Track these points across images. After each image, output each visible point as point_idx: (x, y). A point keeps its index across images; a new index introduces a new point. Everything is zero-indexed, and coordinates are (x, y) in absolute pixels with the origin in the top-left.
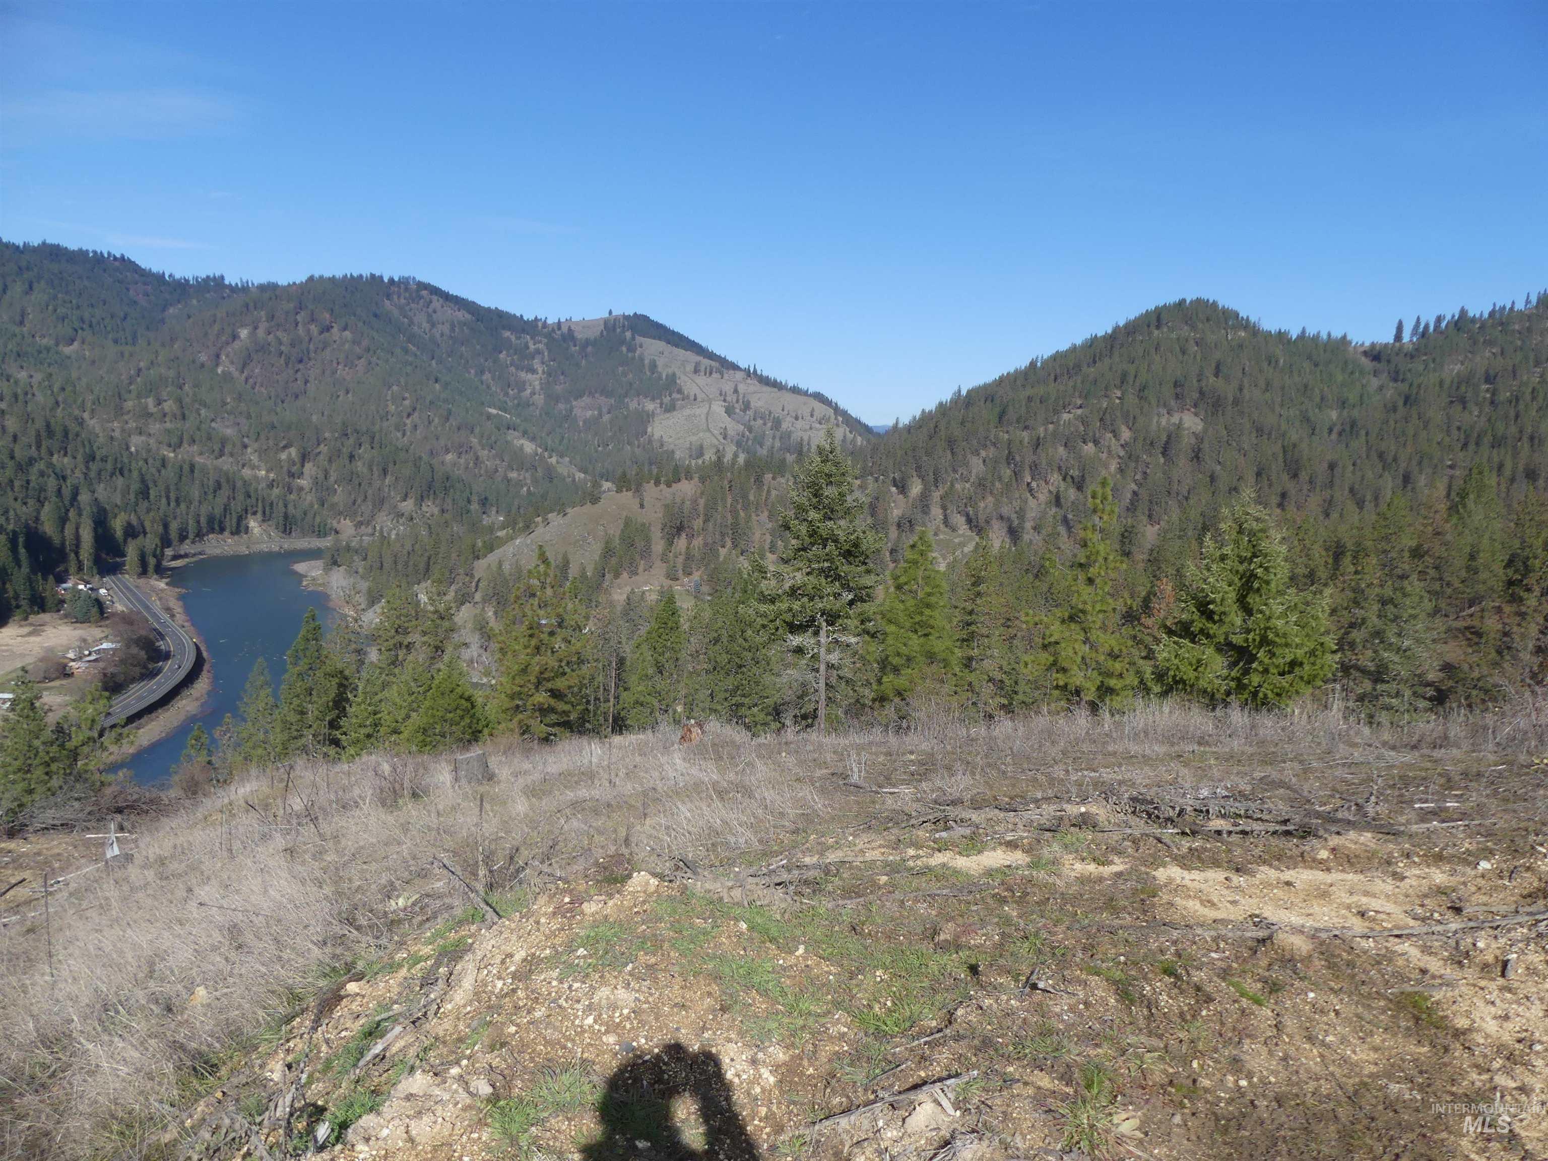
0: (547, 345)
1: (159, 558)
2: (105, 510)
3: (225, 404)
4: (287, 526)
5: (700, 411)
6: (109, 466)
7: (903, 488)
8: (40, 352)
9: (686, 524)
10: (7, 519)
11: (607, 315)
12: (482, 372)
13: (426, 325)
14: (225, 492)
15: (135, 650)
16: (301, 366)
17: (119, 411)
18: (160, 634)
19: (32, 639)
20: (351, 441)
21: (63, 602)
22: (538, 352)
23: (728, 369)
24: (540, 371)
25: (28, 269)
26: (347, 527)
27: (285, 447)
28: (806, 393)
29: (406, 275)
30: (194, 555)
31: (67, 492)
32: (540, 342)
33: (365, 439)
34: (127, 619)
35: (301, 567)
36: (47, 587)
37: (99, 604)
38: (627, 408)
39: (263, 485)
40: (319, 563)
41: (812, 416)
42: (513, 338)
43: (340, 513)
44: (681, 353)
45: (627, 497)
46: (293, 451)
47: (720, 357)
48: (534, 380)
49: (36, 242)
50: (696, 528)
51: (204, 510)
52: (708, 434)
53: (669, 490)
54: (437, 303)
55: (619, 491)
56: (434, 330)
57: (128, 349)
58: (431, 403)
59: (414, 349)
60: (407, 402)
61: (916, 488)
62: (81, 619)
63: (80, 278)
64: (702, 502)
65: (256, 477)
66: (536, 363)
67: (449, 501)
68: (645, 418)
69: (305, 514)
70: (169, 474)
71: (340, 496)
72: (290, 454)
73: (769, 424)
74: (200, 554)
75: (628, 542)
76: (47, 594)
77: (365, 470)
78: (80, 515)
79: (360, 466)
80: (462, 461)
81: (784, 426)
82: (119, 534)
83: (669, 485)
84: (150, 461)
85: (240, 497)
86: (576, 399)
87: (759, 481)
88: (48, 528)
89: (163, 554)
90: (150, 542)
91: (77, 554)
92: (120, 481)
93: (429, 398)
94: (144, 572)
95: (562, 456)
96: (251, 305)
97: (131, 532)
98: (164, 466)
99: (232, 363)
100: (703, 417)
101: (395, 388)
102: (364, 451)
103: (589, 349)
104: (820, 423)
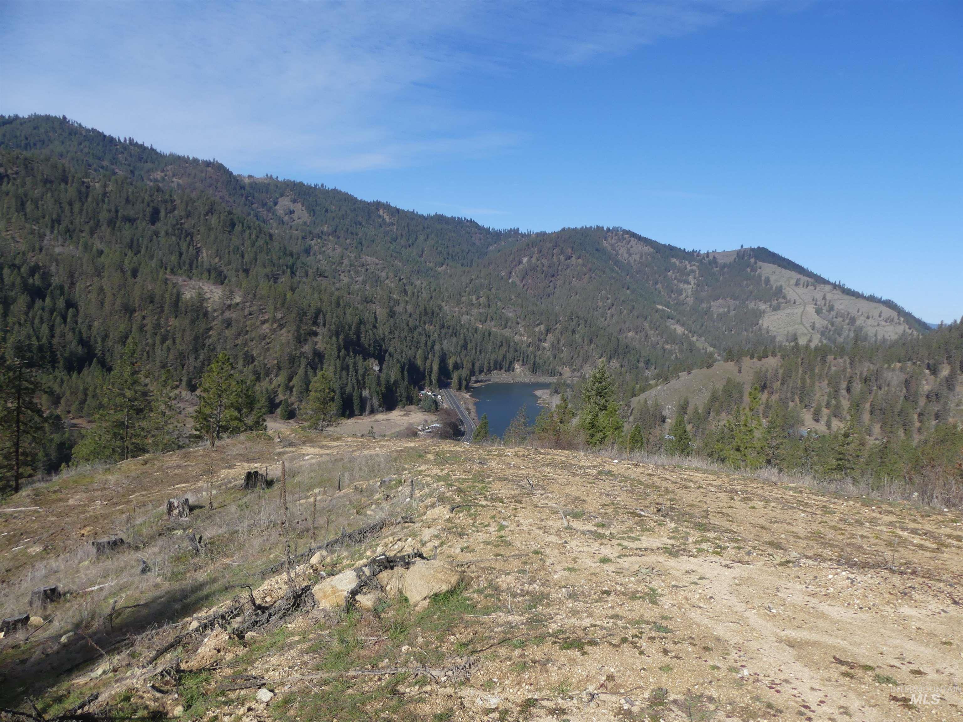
0: (698, 267)
1: (468, 381)
2: (445, 354)
3: (511, 299)
4: (534, 369)
5: (798, 311)
6: (450, 331)
7: (934, 371)
8: (427, 270)
9: (768, 384)
10: (402, 356)
11: (740, 248)
12: (657, 283)
13: (626, 255)
14: (505, 348)
15: (448, 429)
16: (553, 279)
17: (459, 302)
18: (462, 422)
19: (405, 418)
20: (574, 322)
21: (421, 400)
22: (692, 271)
23: (820, 283)
24: (692, 283)
25: (428, 228)
26: (566, 371)
27: (538, 324)
28: (879, 301)
29: (617, 226)
30: (485, 381)
31: (429, 344)
32: (694, 265)
33: (582, 322)
34: (447, 412)
35: (538, 393)
36: (414, 392)
37: (436, 403)
38: (747, 307)
39: (525, 345)
40: (548, 391)
41: (880, 316)
42: (678, 263)
43: (564, 364)
44: (788, 273)
45: (731, 366)
46: (542, 327)
47: (816, 275)
48: (688, 289)
49: (432, 214)
50: (775, 388)
51: (493, 357)
52: (801, 326)
53: (759, 362)
54: (633, 242)
55: (726, 361)
56: (630, 258)
57: (467, 269)
58: (623, 301)
59: (617, 269)
60: (609, 301)
61: (945, 371)
62: (427, 410)
63: (450, 232)
64: (781, 371)
65: (522, 341)
66: (691, 279)
67: (626, 360)
68: (759, 314)
69: (545, 362)
70: (478, 336)
71: (565, 354)
72: (540, 329)
73: (847, 321)
74: (489, 380)
75: (728, 393)
76: (414, 396)
77: (580, 340)
78: (434, 356)
79: (577, 337)
80: (638, 337)
81: (858, 323)
82: (451, 367)
83: (760, 359)
84: (470, 329)
85: (512, 351)
86: (714, 301)
87: (824, 360)
88: (419, 362)
89: (470, 379)
90: (464, 372)
91: (430, 376)
92: (454, 340)
93: (622, 298)
94: (460, 389)
95: (700, 336)
96: (530, 245)
97: (457, 367)
98: (476, 332)
99: (517, 276)
100: (799, 314)
101: (603, 292)
102: (581, 329)
103: (726, 269)
104: (886, 321)
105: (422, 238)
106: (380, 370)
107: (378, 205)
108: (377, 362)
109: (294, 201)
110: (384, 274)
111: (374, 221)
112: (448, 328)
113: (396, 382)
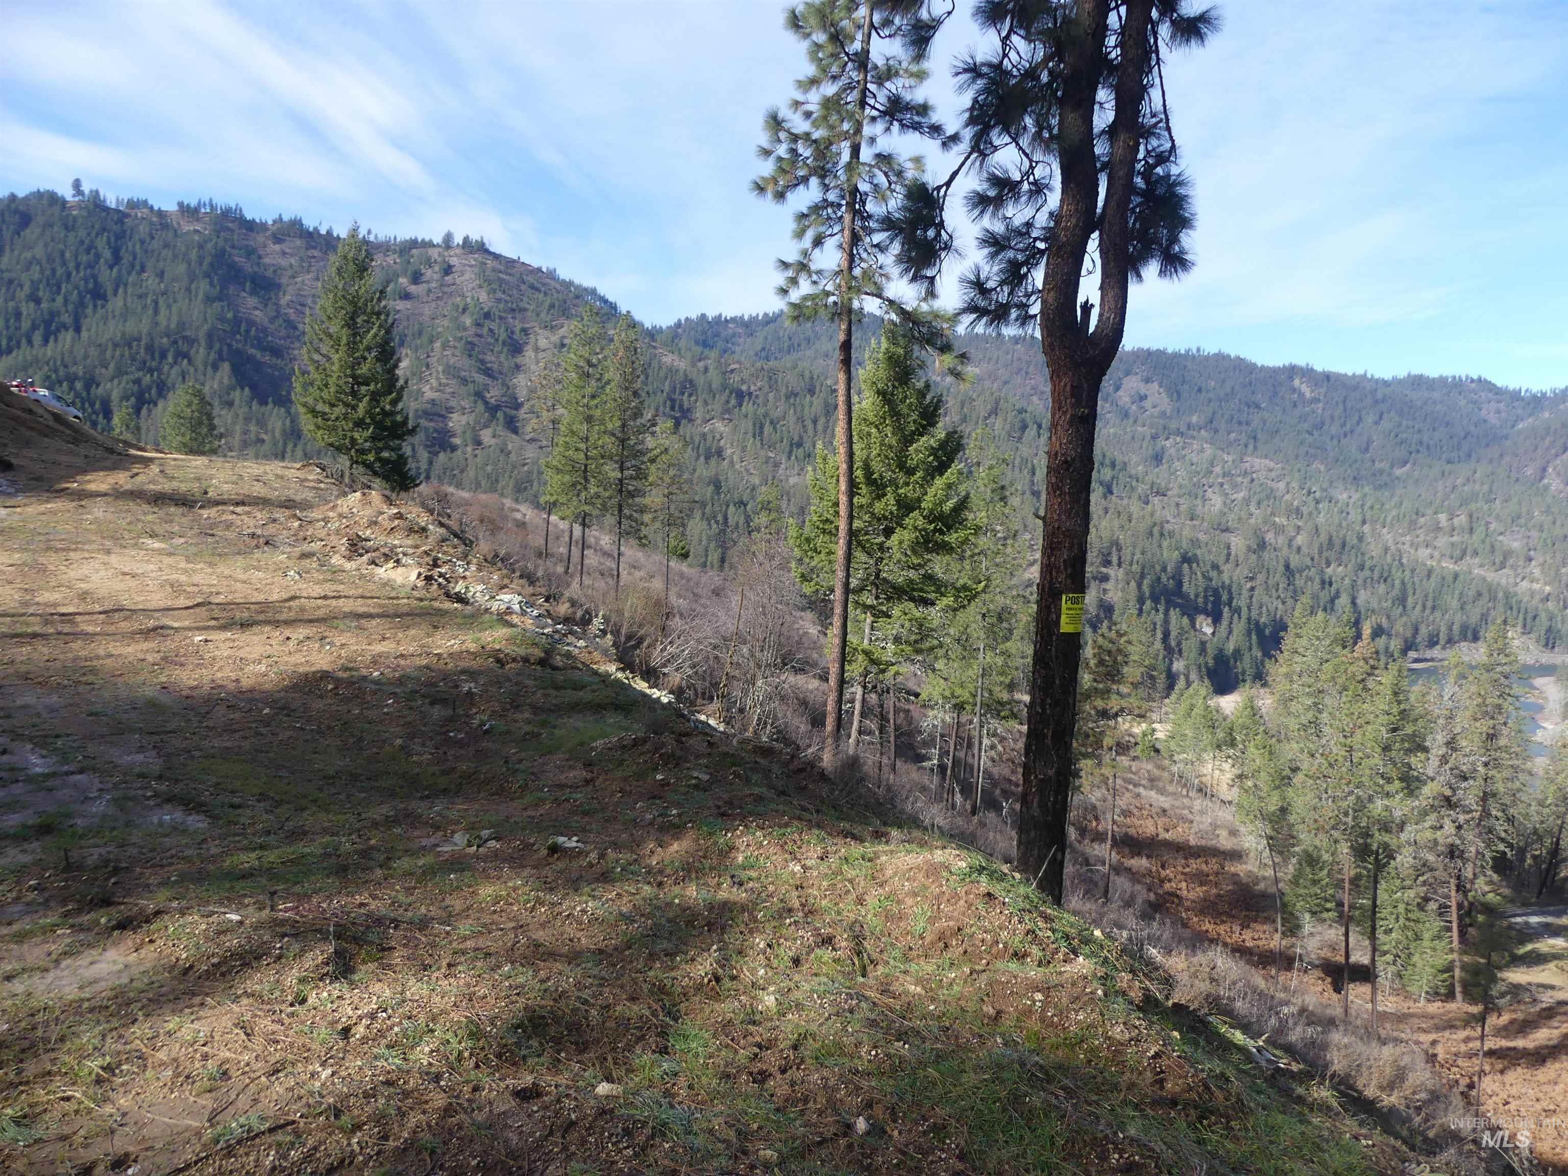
105: (1370, 419)
106: (1213, 634)
107: (1292, 371)
108: (1209, 620)
109: (1147, 381)
110: (1281, 485)
111: (1283, 398)
112: (1372, 569)
113: (1237, 653)
